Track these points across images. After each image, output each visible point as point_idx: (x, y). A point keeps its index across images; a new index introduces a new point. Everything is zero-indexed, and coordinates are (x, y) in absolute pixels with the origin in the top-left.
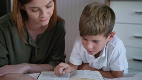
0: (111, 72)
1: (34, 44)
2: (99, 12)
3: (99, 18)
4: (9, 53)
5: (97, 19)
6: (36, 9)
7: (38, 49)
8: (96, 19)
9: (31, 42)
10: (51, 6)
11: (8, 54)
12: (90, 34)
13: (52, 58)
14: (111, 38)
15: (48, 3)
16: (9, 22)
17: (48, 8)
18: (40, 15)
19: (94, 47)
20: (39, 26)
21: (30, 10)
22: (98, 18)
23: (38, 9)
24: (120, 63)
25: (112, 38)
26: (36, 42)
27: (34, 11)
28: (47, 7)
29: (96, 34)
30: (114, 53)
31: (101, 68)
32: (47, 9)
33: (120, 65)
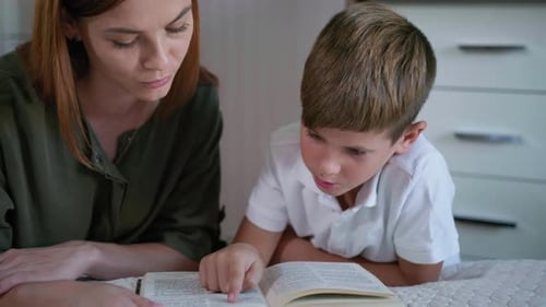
0: (397, 262)
1: (108, 170)
2: (387, 47)
3: (386, 70)
4: (15, 205)
5: (378, 73)
6: (130, 39)
7: (125, 187)
8: (373, 73)
9: (101, 161)
10: (183, 28)
11: (12, 207)
12: (343, 125)
13: (175, 221)
14: (408, 141)
15: (175, 17)
16: (14, 86)
17: (175, 35)
18: (143, 61)
19: (344, 172)
20: (128, 99)
21: (108, 39)
22: (383, 69)
23: (138, 38)
24: (432, 236)
25: (411, 142)
26: (114, 162)
27: (119, 45)
28: (171, 29)
29: (365, 128)
30: (410, 196)
31: (361, 250)
32: (168, 36)
33: (431, 241)
